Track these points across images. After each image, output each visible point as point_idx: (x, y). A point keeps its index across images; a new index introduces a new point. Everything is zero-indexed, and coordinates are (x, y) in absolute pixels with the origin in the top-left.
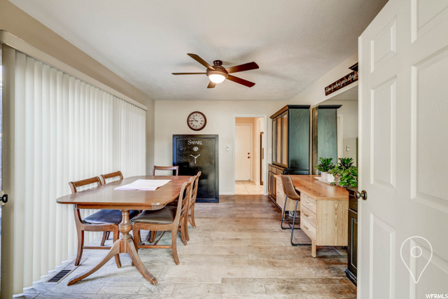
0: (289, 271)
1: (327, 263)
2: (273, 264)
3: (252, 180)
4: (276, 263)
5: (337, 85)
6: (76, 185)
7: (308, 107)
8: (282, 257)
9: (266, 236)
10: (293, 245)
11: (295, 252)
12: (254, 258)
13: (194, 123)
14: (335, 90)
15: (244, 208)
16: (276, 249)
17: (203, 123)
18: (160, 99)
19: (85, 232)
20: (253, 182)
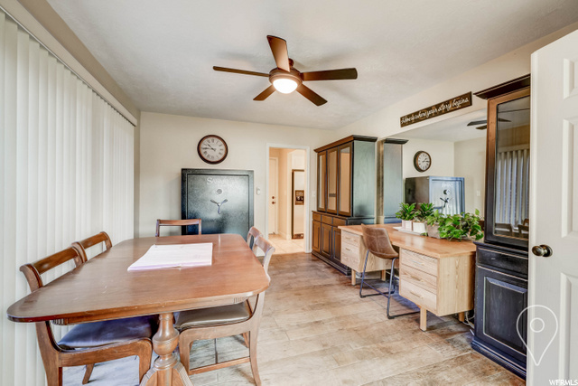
0: (413, 356)
1: (442, 336)
2: (388, 352)
3: (277, 233)
4: (390, 348)
5: (420, 115)
6: (38, 268)
7: (373, 140)
8: (390, 338)
9: (350, 310)
10: (390, 318)
11: (399, 328)
12: (360, 348)
13: (209, 152)
14: (417, 121)
15: (293, 274)
16: (375, 328)
17: (223, 153)
18: (150, 110)
19: (65, 369)
20: (279, 236)
